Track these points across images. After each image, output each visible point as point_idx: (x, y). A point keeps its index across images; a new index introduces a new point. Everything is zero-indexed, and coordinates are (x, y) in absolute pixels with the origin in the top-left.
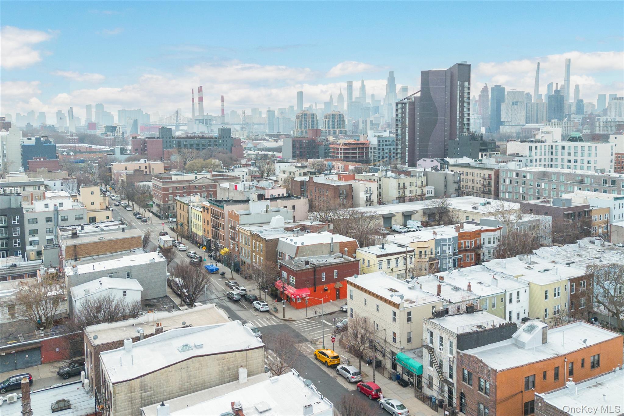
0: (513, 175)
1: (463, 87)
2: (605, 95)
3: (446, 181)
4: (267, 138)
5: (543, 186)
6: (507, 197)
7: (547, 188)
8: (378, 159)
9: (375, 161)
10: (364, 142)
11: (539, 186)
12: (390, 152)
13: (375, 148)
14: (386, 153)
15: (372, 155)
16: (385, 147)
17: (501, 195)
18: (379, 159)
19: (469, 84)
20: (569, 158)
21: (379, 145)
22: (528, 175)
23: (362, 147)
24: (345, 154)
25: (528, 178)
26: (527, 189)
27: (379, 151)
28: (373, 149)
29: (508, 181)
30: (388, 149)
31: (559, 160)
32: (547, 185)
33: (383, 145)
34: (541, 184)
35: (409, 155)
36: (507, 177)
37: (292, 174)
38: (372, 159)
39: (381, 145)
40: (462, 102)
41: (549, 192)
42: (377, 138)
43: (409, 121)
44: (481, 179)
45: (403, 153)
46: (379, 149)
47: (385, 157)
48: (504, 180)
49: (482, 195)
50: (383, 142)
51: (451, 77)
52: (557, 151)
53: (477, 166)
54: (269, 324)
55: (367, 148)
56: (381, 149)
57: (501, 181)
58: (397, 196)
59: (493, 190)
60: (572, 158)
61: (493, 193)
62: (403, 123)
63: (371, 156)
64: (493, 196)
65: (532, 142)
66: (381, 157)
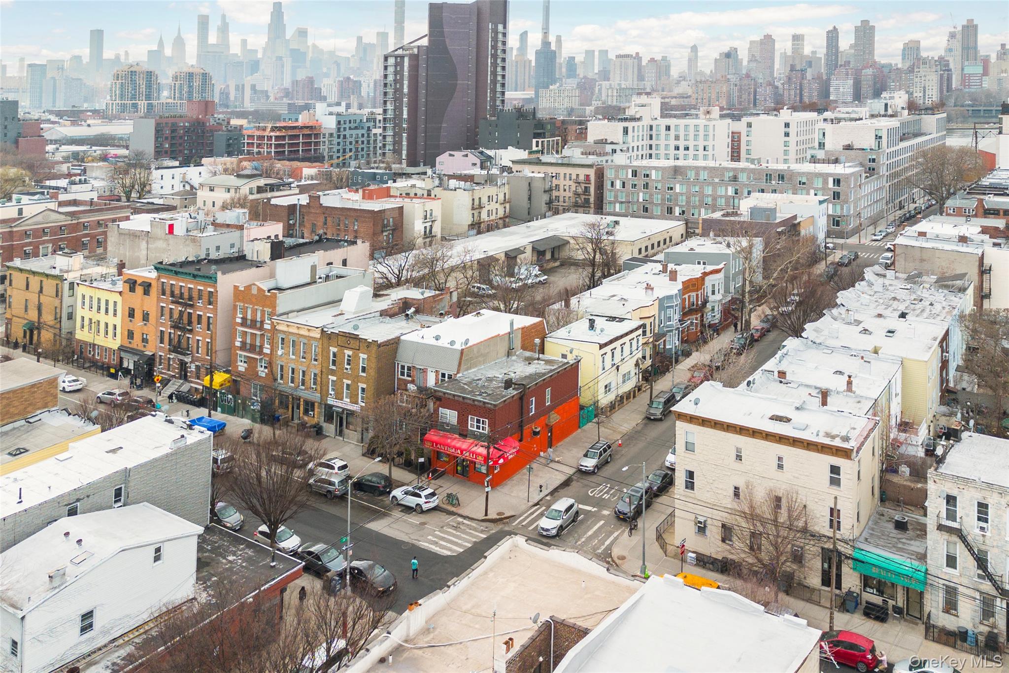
0: (627, 173)
1: (496, 32)
2: (594, 51)
3: (530, 190)
4: (53, 118)
5: (678, 188)
6: (617, 210)
7: (684, 191)
8: (335, 155)
9: (331, 157)
10: (311, 124)
11: (672, 189)
12: (357, 142)
13: (331, 135)
14: (351, 143)
15: (326, 147)
16: (348, 133)
17: (607, 208)
18: (338, 155)
19: (505, 27)
20: (677, 143)
21: (339, 130)
22: (653, 172)
23: (309, 133)
24: (277, 146)
25: (653, 177)
26: (651, 195)
27: (339, 140)
28: (327, 136)
29: (618, 184)
30: (354, 136)
31: (662, 147)
32: (685, 187)
33: (345, 129)
34: (675, 185)
35: (408, 146)
36: (617, 177)
37: (232, 191)
38: (325, 154)
39: (342, 129)
40: (495, 56)
41: (688, 198)
42: (334, 117)
43: (409, 87)
44: (571, 183)
45: (397, 143)
46: (339, 137)
47: (348, 150)
48: (612, 183)
49: (573, 209)
50: (345, 124)
51: (478, 15)
52: (658, 133)
53: (560, 162)
54: (474, 540)
55: (317, 136)
56: (342, 137)
57: (608, 185)
58: (470, 223)
59: (592, 200)
60: (682, 144)
61: (592, 206)
62: (398, 91)
63: (324, 149)
64: (592, 210)
65: (626, 120)
66: (341, 151)
